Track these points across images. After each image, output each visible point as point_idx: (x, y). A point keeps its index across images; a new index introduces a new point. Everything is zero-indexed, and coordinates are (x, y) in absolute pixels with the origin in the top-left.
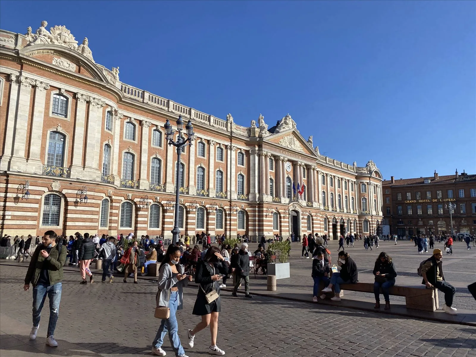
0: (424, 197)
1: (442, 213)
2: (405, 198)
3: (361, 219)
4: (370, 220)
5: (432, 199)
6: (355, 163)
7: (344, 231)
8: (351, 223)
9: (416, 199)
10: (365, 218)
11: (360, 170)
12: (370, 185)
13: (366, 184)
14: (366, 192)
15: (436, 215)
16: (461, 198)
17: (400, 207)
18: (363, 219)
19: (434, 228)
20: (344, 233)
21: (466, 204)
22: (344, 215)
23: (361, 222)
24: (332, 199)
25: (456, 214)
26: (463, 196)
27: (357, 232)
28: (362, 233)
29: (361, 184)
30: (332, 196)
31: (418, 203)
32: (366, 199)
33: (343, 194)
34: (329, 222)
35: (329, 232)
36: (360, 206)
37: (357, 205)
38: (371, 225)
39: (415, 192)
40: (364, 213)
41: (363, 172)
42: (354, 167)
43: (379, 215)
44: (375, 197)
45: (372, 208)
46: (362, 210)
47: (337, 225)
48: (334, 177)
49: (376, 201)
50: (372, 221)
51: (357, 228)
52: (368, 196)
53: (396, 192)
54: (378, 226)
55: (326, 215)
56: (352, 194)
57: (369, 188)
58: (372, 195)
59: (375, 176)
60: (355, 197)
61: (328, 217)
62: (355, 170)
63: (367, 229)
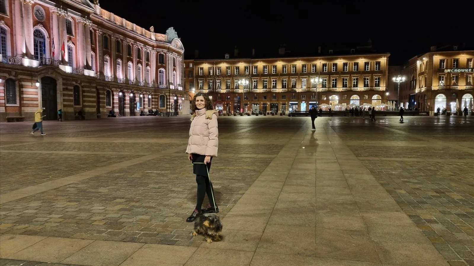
2: (206, 72)
3: (158, 93)
4: (167, 94)
8: (144, 98)
9: (216, 75)
10: (162, 93)
11: (158, 37)
22: (134, 88)
27: (152, 108)
28: (158, 108)
29: (159, 54)
33: (134, 63)
34: (113, 95)
35: (113, 107)
36: (156, 79)
37: (153, 77)
38: (168, 100)
39: (216, 67)
40: (161, 86)
41: (161, 40)
42: (152, 33)
43: (178, 89)
44: (174, 70)
45: (170, 82)
46: (159, 83)
47: (126, 100)
48: (122, 40)
49: (175, 75)
50: (169, 96)
51: (153, 103)
52: (165, 69)
53: (198, 66)
54: (176, 102)
55: (109, 87)
56: (147, 65)
57: (167, 59)
58: (170, 67)
59: (176, 46)
60: (151, 68)
61: (113, 89)
62: (152, 36)
63: (164, 105)
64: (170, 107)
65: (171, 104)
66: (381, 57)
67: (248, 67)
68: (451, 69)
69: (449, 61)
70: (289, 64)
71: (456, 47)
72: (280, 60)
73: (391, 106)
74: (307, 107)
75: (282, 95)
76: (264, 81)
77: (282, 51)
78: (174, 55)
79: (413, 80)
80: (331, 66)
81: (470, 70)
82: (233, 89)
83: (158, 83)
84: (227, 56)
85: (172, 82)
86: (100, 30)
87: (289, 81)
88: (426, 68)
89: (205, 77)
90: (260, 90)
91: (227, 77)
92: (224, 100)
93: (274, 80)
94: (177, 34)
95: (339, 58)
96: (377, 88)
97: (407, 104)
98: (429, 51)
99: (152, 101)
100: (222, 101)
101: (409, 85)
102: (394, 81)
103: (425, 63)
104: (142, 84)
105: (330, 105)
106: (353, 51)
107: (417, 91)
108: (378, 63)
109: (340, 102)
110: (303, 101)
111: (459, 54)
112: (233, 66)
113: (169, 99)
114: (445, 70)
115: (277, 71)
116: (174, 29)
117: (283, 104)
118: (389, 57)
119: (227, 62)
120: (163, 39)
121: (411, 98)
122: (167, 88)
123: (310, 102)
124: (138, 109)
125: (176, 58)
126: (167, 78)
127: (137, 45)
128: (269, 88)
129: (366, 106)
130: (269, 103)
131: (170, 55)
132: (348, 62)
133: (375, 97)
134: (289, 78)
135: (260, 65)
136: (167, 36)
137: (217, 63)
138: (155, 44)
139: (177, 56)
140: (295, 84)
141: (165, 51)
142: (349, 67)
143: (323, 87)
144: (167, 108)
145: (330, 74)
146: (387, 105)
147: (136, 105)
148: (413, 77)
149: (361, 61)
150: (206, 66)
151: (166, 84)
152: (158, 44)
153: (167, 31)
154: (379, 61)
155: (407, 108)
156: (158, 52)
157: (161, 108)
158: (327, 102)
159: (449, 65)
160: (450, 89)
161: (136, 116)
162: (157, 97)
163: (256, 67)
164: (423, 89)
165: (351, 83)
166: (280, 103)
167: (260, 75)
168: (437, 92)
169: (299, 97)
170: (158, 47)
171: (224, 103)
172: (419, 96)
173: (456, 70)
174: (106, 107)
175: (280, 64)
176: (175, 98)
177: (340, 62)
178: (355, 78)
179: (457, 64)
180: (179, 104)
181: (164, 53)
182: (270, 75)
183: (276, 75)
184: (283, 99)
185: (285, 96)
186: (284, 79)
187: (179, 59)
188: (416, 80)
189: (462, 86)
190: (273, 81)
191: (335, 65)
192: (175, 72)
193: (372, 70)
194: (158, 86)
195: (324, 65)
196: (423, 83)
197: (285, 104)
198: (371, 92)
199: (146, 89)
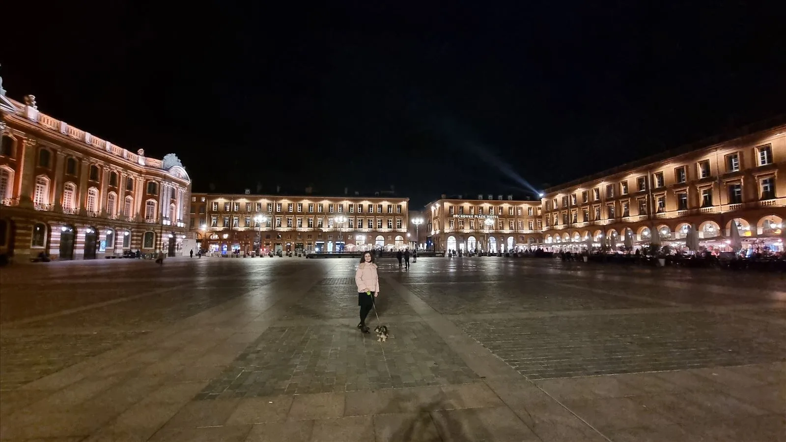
3: (142, 230)
10: (149, 229)
11: (150, 162)
13: (157, 183)
18: (145, 230)
22: (98, 222)
32: (154, 203)
33: (102, 190)
34: (50, 231)
35: (48, 247)
36: (142, 211)
37: (137, 210)
38: (159, 239)
39: (234, 203)
40: (148, 221)
41: (153, 166)
42: (140, 156)
43: (176, 226)
44: (172, 202)
45: (164, 216)
46: (145, 217)
47: (78, 237)
48: (80, 159)
49: (174, 209)
50: (161, 233)
51: (133, 242)
52: (158, 201)
53: (212, 201)
54: (172, 241)
55: (41, 219)
56: (127, 194)
57: (161, 189)
58: (166, 198)
59: (178, 175)
60: (134, 198)
61: (49, 222)
62: (141, 160)
63: (152, 244)
64: (162, 246)
65: (162, 243)
66: (402, 201)
67: (271, 204)
68: (458, 215)
69: (456, 208)
70: (316, 203)
71: (460, 197)
72: (306, 199)
73: (411, 247)
74: (334, 248)
75: (308, 235)
76: (289, 219)
77: (309, 190)
78: (175, 186)
79: (429, 223)
80: (357, 207)
81: (472, 216)
82: (253, 227)
83: (143, 217)
84: (247, 191)
85: (167, 216)
86: (30, 140)
87: (315, 220)
88: (439, 214)
89: (220, 213)
90: (284, 228)
91: (246, 214)
92: (242, 240)
93: (300, 218)
94: (181, 162)
95: (364, 199)
96: (399, 230)
97: (426, 245)
98: (440, 198)
99: (132, 240)
100: (240, 240)
101: (427, 228)
102: (413, 223)
103: (438, 209)
104: (114, 217)
105: (358, 246)
106: (377, 194)
107: (433, 233)
108: (400, 207)
109: (366, 243)
110: (330, 240)
111: (463, 202)
112: (253, 202)
113: (161, 237)
114: (454, 216)
115: (303, 210)
116: (176, 156)
117: (309, 244)
118: (409, 202)
119: (247, 198)
120: (157, 165)
121: (429, 239)
122: (157, 223)
123: (337, 242)
124: (103, 249)
125: (177, 189)
126: (160, 212)
127: (110, 168)
128: (294, 227)
129: (390, 247)
130: (293, 243)
131: (165, 184)
132: (373, 204)
133: (398, 238)
134: (315, 217)
135: (285, 202)
136: (163, 162)
137: (235, 199)
138: (144, 170)
139: (178, 187)
140: (322, 223)
141: (159, 179)
142: (374, 208)
143: (349, 227)
144: (156, 248)
145: (356, 214)
146: (408, 246)
147: (99, 244)
148: (429, 222)
149: (385, 204)
150: (221, 201)
151: (157, 219)
152: (148, 170)
153: (165, 157)
154: (400, 204)
155: (425, 248)
156: (147, 180)
157: (146, 248)
158: (353, 242)
159: (456, 211)
160: (458, 233)
161: (97, 259)
162: (141, 234)
163: (280, 205)
164: (438, 232)
165: (376, 225)
166: (306, 243)
167: (285, 213)
168: (449, 234)
169: (325, 236)
170: (147, 173)
171: (242, 242)
172: (434, 238)
173: (462, 216)
174: (32, 247)
175: (306, 203)
176: (171, 236)
177: (366, 203)
178: (380, 219)
179: (462, 211)
180: (177, 243)
181: (158, 181)
182: (295, 213)
183: (302, 213)
184: (309, 238)
185: (311, 236)
186: (310, 218)
187: (181, 191)
188: (431, 224)
189: (467, 230)
190: (299, 220)
191: (361, 206)
192: (173, 205)
193: (394, 212)
194: (143, 220)
195: (351, 206)
196: (437, 226)
197: (311, 244)
198: (394, 233)
199: (121, 224)
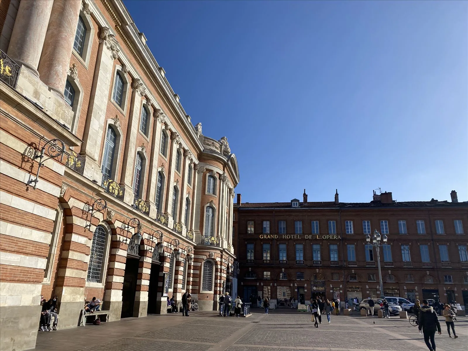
0: (291, 229)
1: (319, 259)
2: (259, 229)
3: (201, 257)
4: (218, 259)
5: (304, 234)
6: (199, 127)
7: (160, 284)
8: (178, 264)
9: (277, 233)
10: (209, 255)
11: (208, 145)
12: (223, 181)
13: (217, 176)
14: (214, 193)
15: (309, 263)
16: (349, 235)
17: (250, 247)
18: (205, 258)
19: (306, 285)
20: (159, 294)
21: (357, 246)
22: (165, 234)
23: (199, 264)
24: (140, 174)
25: (341, 261)
26: (351, 231)
27: (188, 290)
28: (199, 293)
29: (208, 175)
30: (142, 165)
31: (281, 240)
32: (213, 209)
36: (200, 224)
37: (195, 220)
38: (219, 274)
44: (227, 212)
45: (223, 233)
46: (204, 234)
49: (228, 223)
50: (221, 264)
51: (189, 279)
52: (217, 205)
53: (246, 219)
57: (221, 187)
60: (192, 200)
64: (222, 289)
65: (222, 282)
85: (225, 235)
92: (293, 280)
99: (189, 275)
113: (221, 272)
120: (216, 151)
122: (218, 246)
126: (219, 225)
138: (205, 152)
141: (219, 171)
144: (215, 292)
151: (217, 237)
152: (210, 153)
156: (207, 171)
166: (404, 289)
171: (294, 285)
180: (230, 284)
192: (227, 216)
194: (202, 239)
